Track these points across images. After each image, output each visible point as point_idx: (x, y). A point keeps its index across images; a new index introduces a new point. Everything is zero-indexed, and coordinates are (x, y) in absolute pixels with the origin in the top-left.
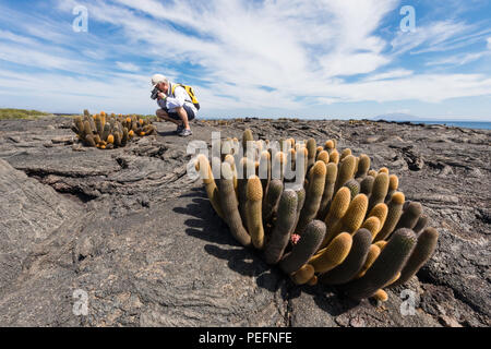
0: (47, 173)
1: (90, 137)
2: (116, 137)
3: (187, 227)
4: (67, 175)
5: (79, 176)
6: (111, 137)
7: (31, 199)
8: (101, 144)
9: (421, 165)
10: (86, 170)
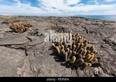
0: (11, 45)
1: (16, 30)
2: (23, 29)
3: (55, 59)
4: (17, 45)
5: (20, 44)
6: (22, 30)
7: (10, 53)
8: (20, 32)
9: (89, 32)
10: (21, 43)
